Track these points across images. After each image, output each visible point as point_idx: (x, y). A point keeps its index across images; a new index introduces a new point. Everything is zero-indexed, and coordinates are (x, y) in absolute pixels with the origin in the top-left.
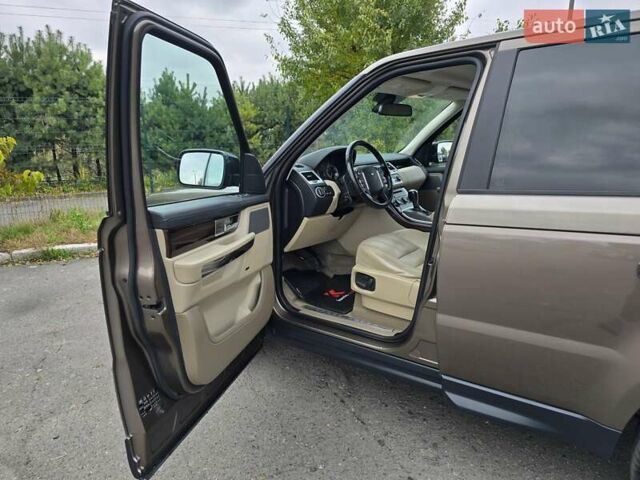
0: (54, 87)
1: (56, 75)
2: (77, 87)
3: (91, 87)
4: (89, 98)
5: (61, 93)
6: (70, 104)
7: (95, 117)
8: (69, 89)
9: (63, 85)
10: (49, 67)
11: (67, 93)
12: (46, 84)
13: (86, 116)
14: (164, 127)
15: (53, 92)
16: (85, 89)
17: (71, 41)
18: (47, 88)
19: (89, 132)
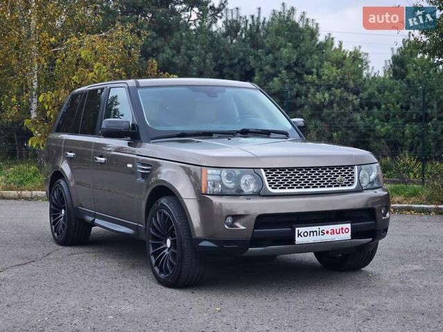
0: (273, 66)
1: (277, 54)
2: (296, 64)
3: (308, 64)
4: (305, 75)
5: (280, 72)
6: (285, 83)
7: (306, 96)
8: (288, 68)
9: (282, 65)
10: (273, 46)
11: (284, 71)
12: (268, 64)
13: (298, 95)
14: (383, 106)
15: (272, 71)
16: (303, 66)
18: (268, 67)
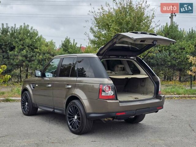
17: (32, 28)
19: (33, 62)
